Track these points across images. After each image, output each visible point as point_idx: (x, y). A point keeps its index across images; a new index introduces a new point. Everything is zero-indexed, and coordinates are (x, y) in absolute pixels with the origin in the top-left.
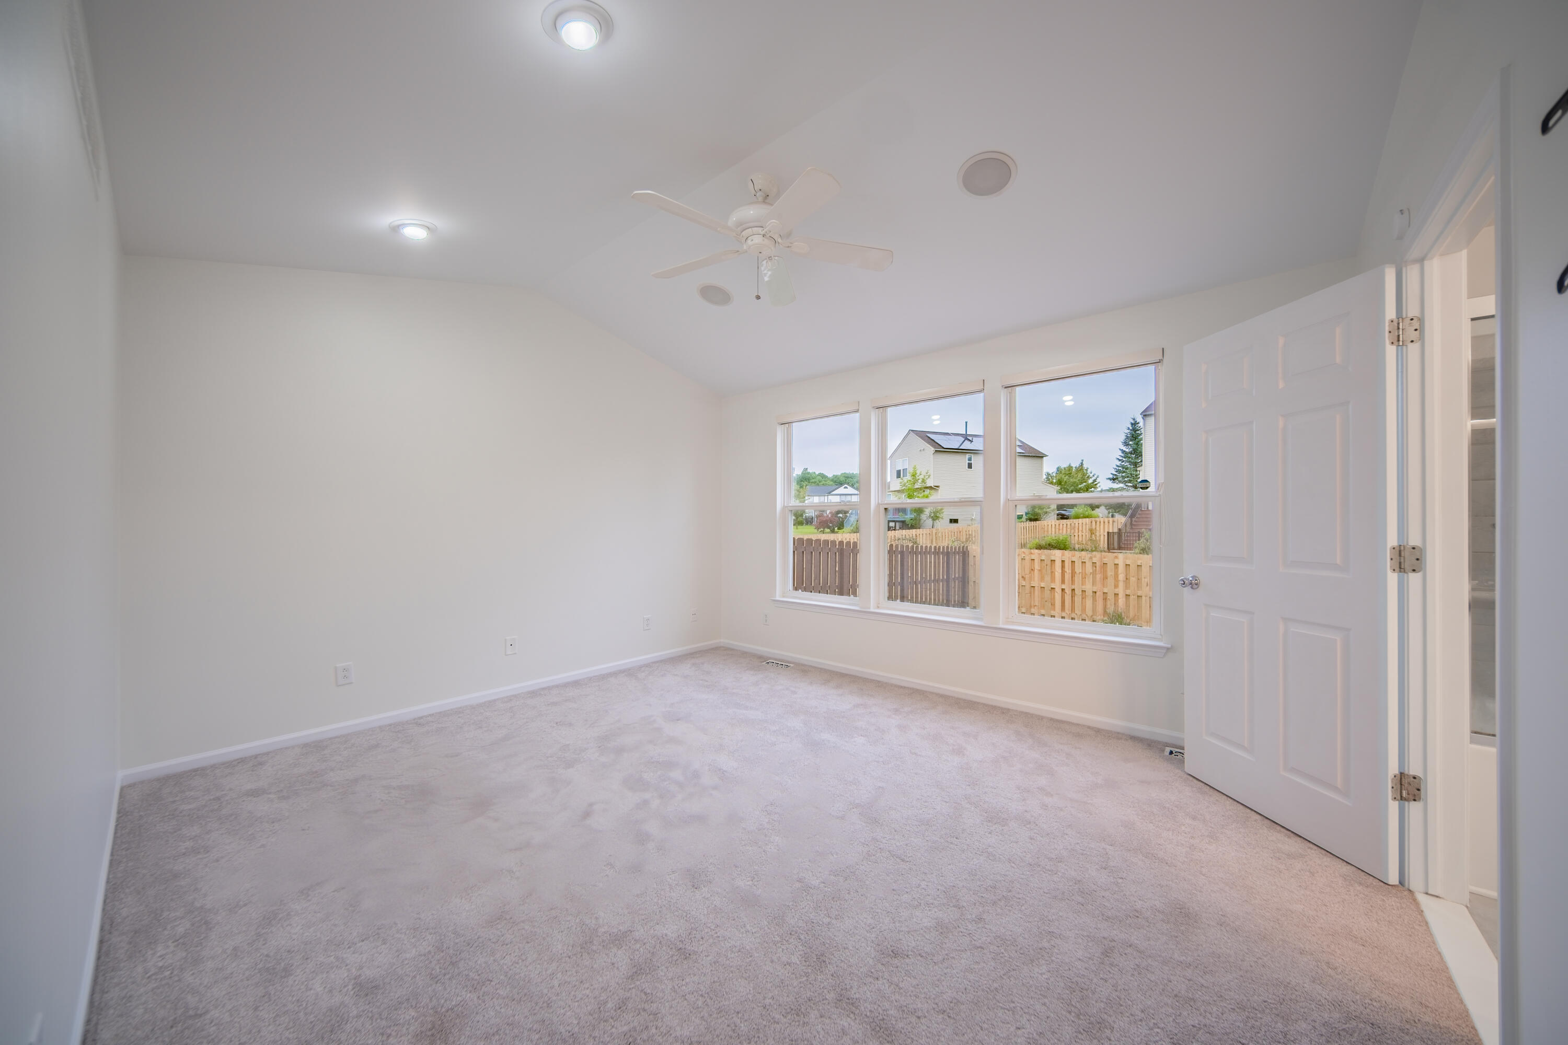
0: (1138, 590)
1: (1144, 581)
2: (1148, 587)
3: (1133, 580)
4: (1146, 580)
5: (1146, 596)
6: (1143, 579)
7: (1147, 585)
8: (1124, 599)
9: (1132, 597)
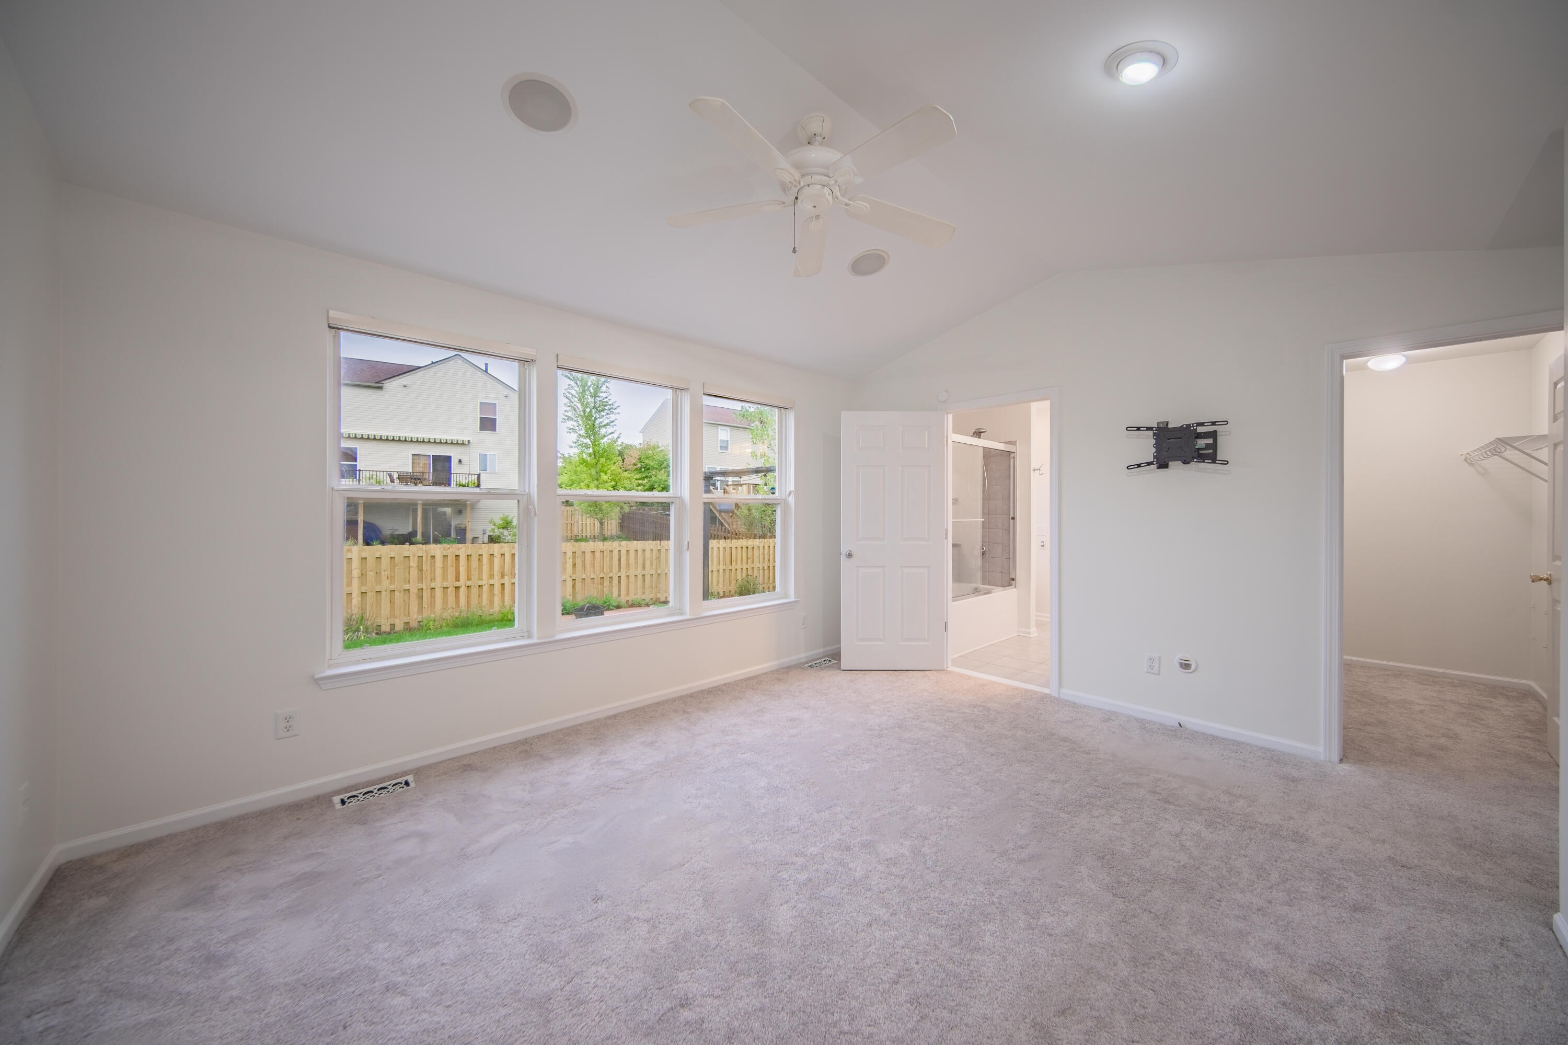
0: (377, 585)
1: (384, 574)
2: (389, 580)
3: (371, 575)
4: (386, 573)
5: (386, 591)
6: (383, 573)
7: (388, 579)
8: (359, 599)
9: (369, 594)
